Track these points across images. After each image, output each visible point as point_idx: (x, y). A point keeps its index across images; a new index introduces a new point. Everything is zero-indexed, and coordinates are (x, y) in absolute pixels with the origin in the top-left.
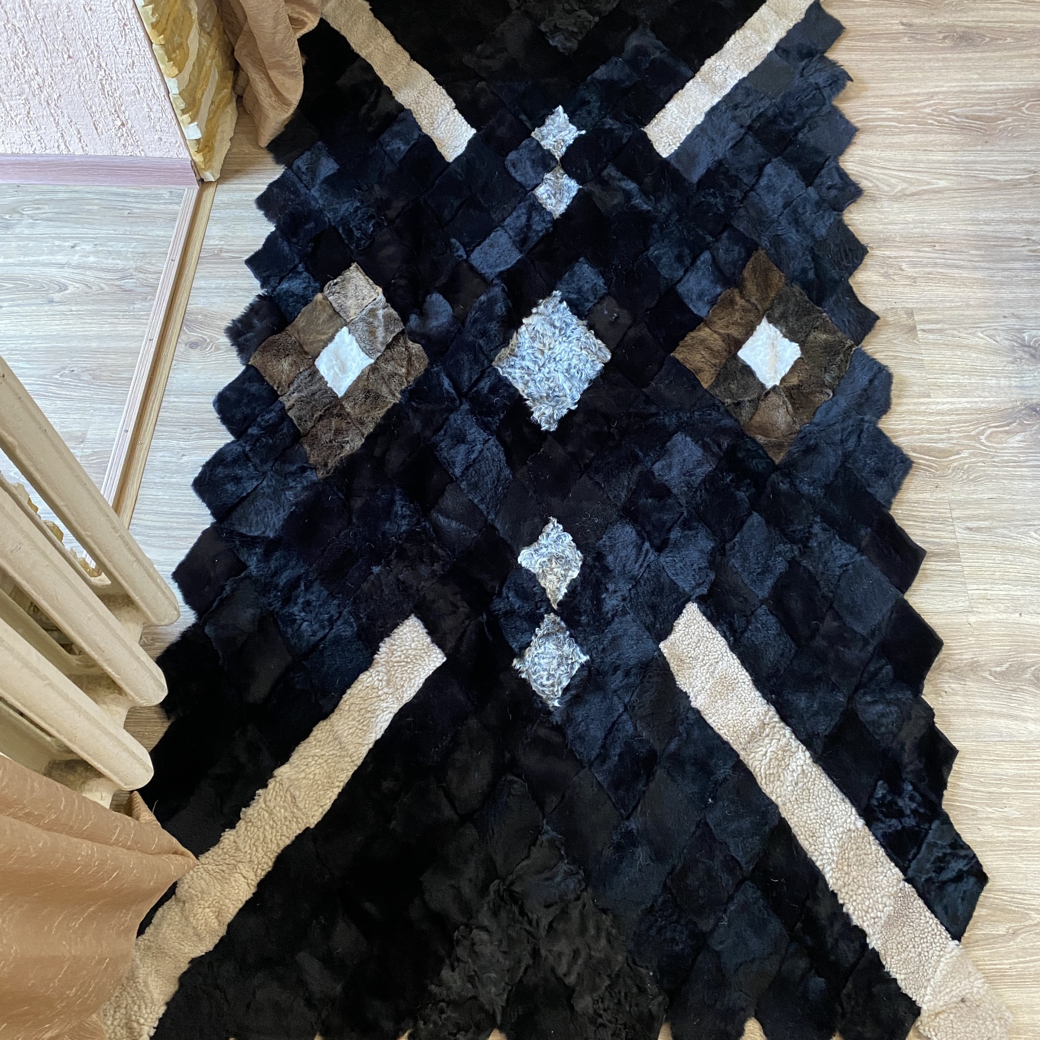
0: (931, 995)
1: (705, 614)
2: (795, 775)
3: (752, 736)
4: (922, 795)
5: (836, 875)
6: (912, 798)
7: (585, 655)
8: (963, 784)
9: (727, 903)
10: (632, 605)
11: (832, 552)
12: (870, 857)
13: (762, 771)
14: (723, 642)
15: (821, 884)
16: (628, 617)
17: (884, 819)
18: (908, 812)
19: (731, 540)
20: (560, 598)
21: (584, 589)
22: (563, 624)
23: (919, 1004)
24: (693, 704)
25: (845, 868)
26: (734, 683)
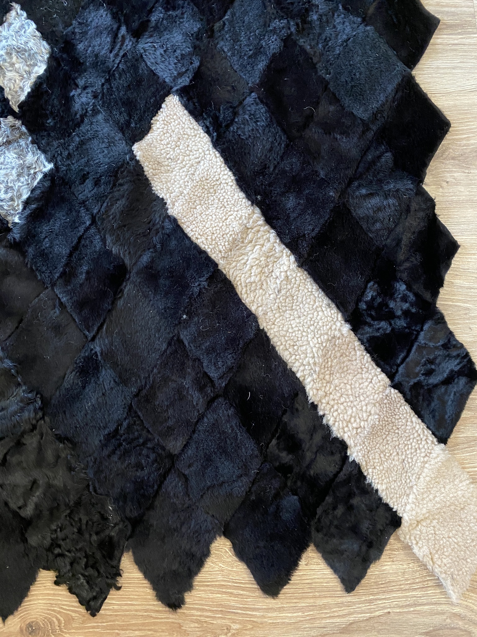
1: (186, 107)
2: (278, 282)
3: (233, 243)
4: (416, 295)
6: (404, 299)
7: (49, 162)
9: (197, 423)
10: (103, 102)
11: (334, 27)
12: (354, 363)
13: (242, 280)
14: (206, 138)
15: (300, 397)
16: (100, 117)
17: (372, 322)
18: (399, 313)
19: (221, 18)
20: (23, 98)
21: (51, 86)
22: (24, 129)
24: (170, 212)
25: (327, 377)
26: (216, 184)
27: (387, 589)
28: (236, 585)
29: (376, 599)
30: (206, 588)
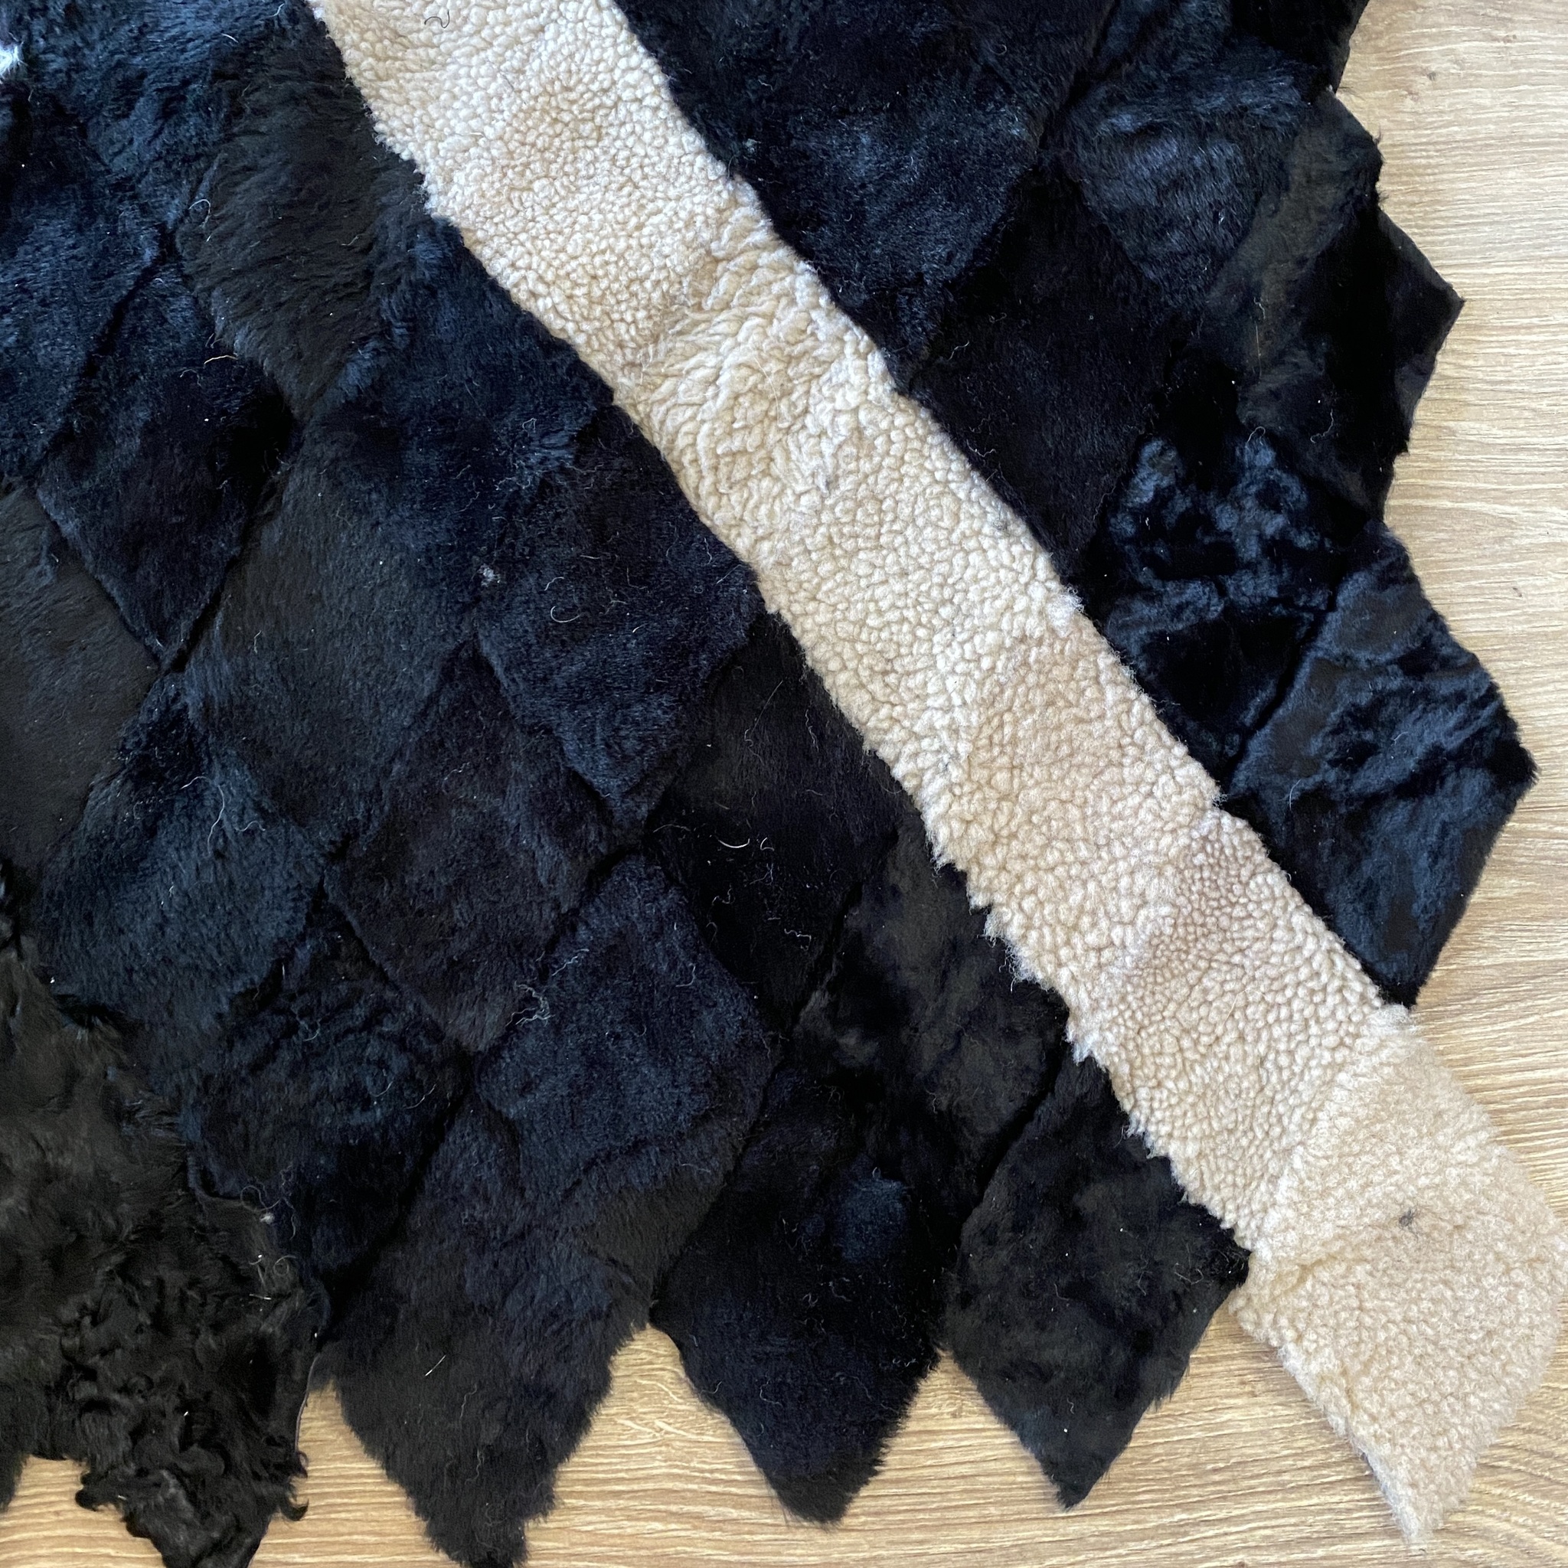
0: (1292, 1205)
2: (827, 448)
3: (666, 313)
4: (1311, 483)
5: (967, 807)
6: (1270, 498)
8: (1469, 427)
9: (552, 945)
12: (1097, 728)
13: (702, 444)
15: (905, 846)
17: (1156, 584)
18: (1251, 550)
23: (1245, 1238)
24: (435, 206)
25: (1001, 777)
26: (601, 106)
27: (1232, 1487)
28: (713, 1488)
29: (1197, 1523)
30: (611, 1503)
